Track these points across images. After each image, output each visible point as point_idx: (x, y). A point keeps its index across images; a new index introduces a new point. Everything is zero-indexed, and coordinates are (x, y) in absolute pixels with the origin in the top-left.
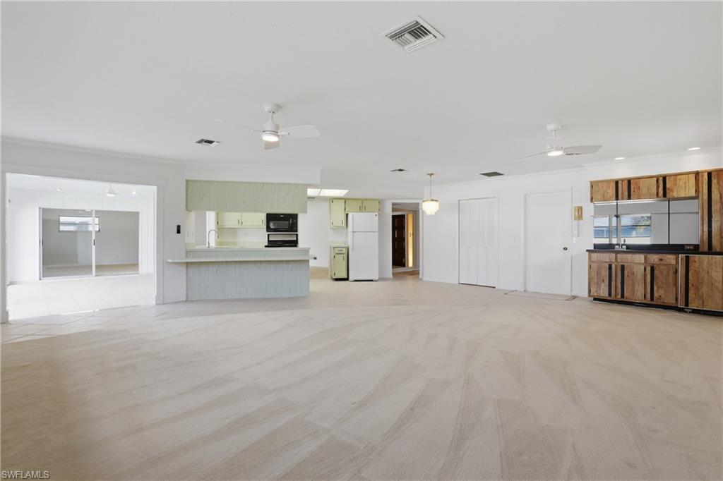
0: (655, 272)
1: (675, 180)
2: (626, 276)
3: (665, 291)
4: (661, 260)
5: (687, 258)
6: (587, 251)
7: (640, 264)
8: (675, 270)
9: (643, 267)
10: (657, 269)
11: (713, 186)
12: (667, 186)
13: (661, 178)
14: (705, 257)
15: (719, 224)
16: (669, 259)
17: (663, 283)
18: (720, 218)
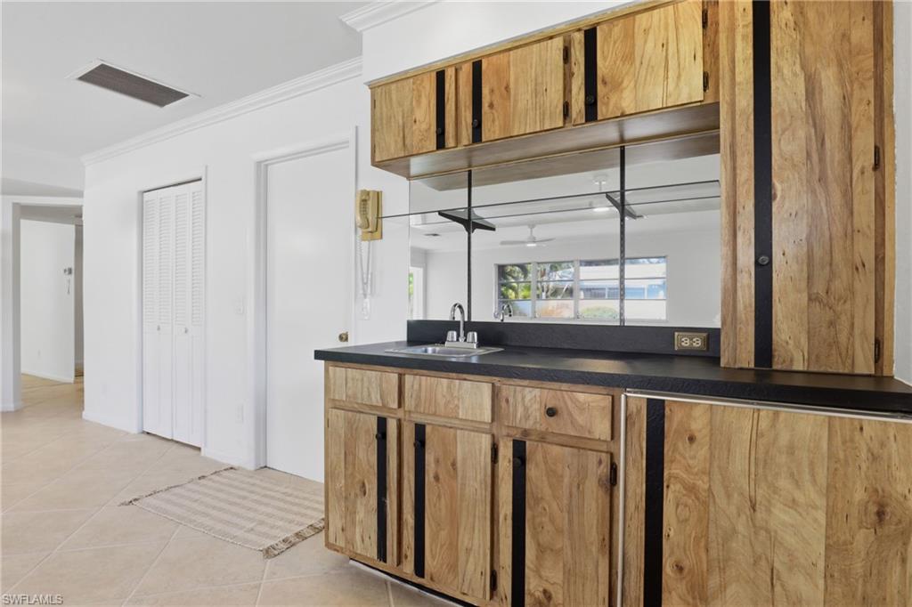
0: (532, 472)
1: (629, 36)
2: (429, 478)
3: (569, 573)
4: (551, 412)
5: (656, 414)
6: (319, 355)
7: (476, 427)
8: (605, 470)
9: (485, 442)
10: (539, 457)
11: (776, 42)
12: (600, 72)
13: (579, 38)
14: (741, 416)
15: (802, 229)
16: (582, 408)
17: (559, 531)
18: (806, 200)
